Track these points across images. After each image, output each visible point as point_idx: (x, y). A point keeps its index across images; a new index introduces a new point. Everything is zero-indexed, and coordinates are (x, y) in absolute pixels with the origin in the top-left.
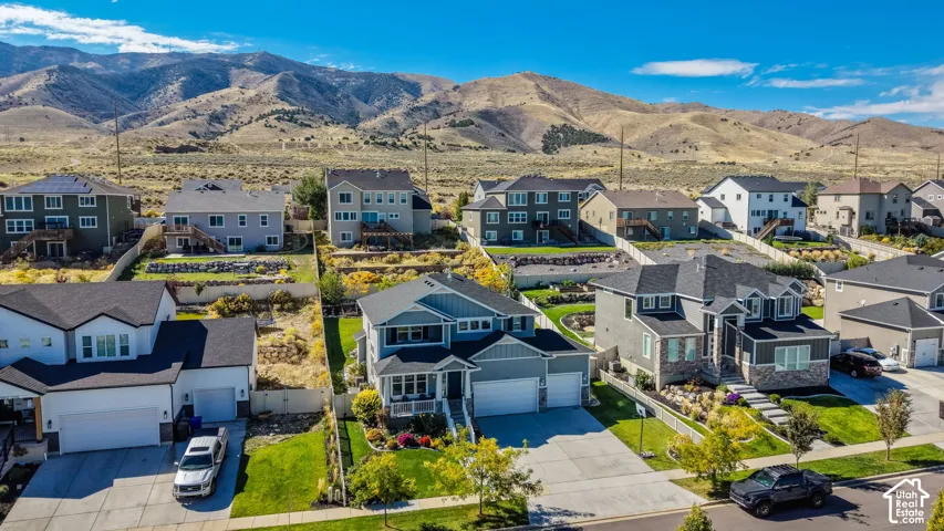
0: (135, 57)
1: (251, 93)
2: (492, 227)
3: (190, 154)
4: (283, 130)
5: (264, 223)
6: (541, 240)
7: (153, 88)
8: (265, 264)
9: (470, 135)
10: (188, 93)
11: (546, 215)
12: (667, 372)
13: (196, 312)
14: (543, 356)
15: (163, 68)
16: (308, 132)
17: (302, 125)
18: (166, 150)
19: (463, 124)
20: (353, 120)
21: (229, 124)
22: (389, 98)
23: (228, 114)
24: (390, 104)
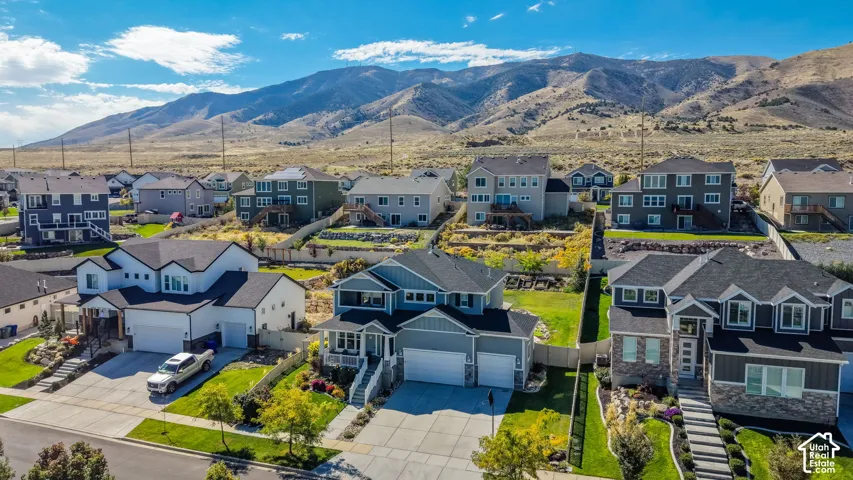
0: (476, 70)
1: (561, 91)
2: (625, 211)
3: (492, 147)
4: (583, 122)
5: (417, 204)
6: (681, 226)
7: (485, 95)
8: (400, 237)
9: (784, 115)
10: (513, 95)
11: (688, 199)
12: (620, 372)
15: (495, 77)
16: (606, 122)
17: (603, 116)
18: (474, 145)
19: (776, 103)
20: (656, 106)
21: (540, 118)
22: (698, 83)
23: (540, 111)
24: (699, 88)
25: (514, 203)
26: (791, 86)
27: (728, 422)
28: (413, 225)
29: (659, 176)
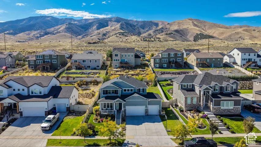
0: (86, 20)
1: (113, 28)
2: (157, 63)
3: (96, 44)
4: (120, 38)
5: (96, 62)
6: (172, 67)
7: (90, 27)
8: (94, 72)
9: (172, 37)
10: (98, 28)
11: (173, 60)
12: (187, 107)
13: (73, 84)
14: (146, 100)
15: (92, 22)
16: (127, 38)
17: (126, 36)
18: (90, 43)
19: (169, 34)
20: (139, 34)
21: (107, 36)
22: (150, 28)
23: (107, 34)
24: (150, 29)
25: (126, 62)
26: (173, 30)
27: (219, 116)
28: (95, 69)
29: (166, 53)
